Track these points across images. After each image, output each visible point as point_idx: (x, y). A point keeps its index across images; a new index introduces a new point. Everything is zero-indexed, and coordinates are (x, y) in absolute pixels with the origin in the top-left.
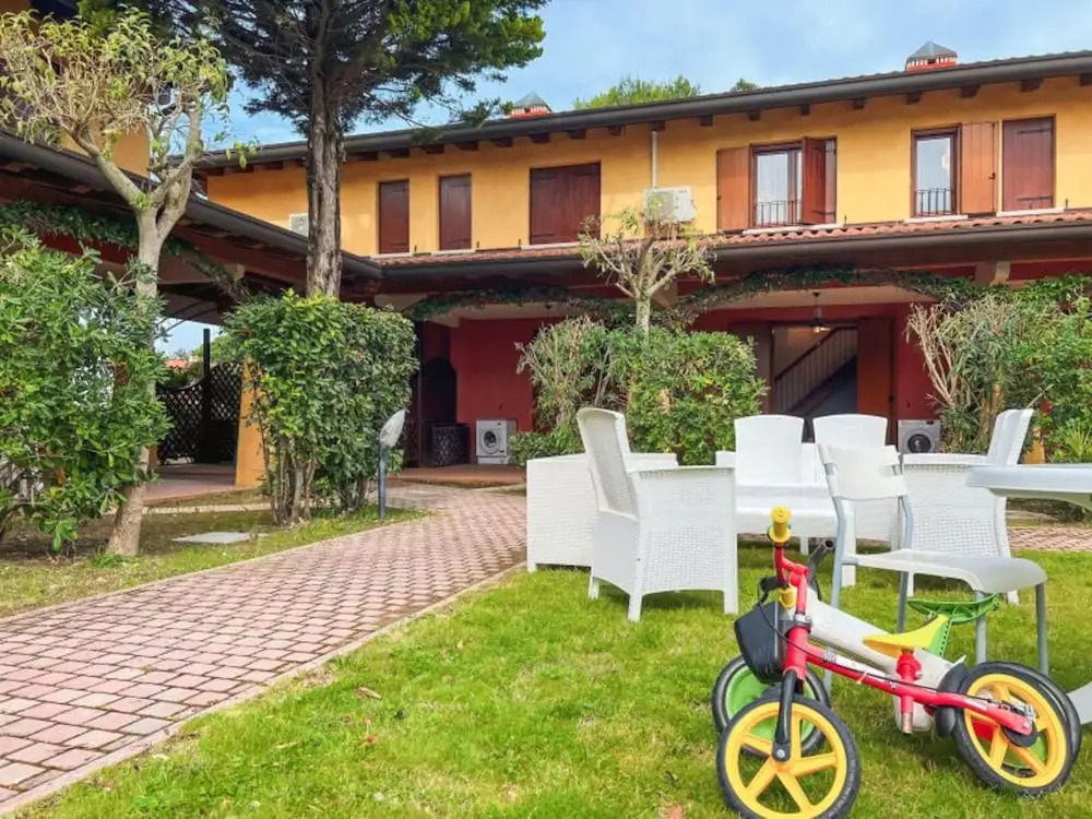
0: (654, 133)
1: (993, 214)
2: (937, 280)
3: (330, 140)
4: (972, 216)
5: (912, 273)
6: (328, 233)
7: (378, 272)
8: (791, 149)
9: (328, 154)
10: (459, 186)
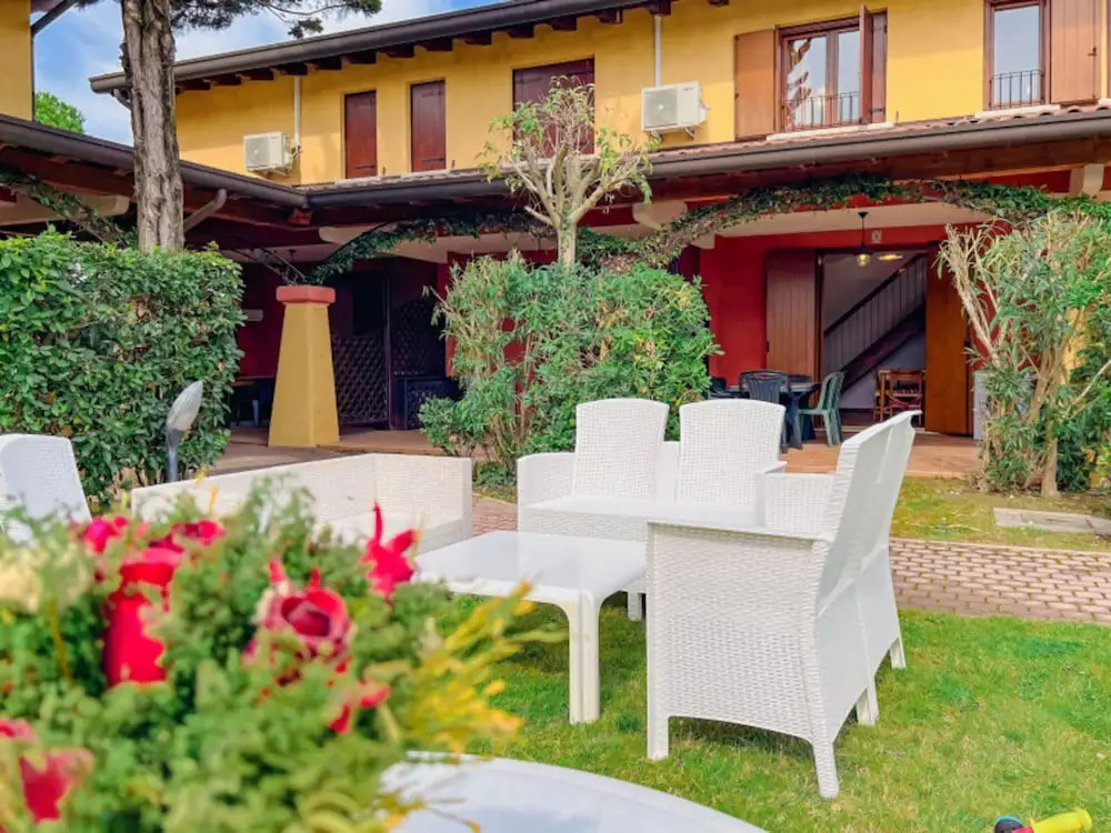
0: (658, 18)
1: (1094, 102)
2: (997, 192)
3: (149, 30)
4: (1064, 105)
5: (962, 184)
6: (153, 152)
7: (301, 200)
8: (828, 30)
9: (146, 50)
10: (431, 94)
